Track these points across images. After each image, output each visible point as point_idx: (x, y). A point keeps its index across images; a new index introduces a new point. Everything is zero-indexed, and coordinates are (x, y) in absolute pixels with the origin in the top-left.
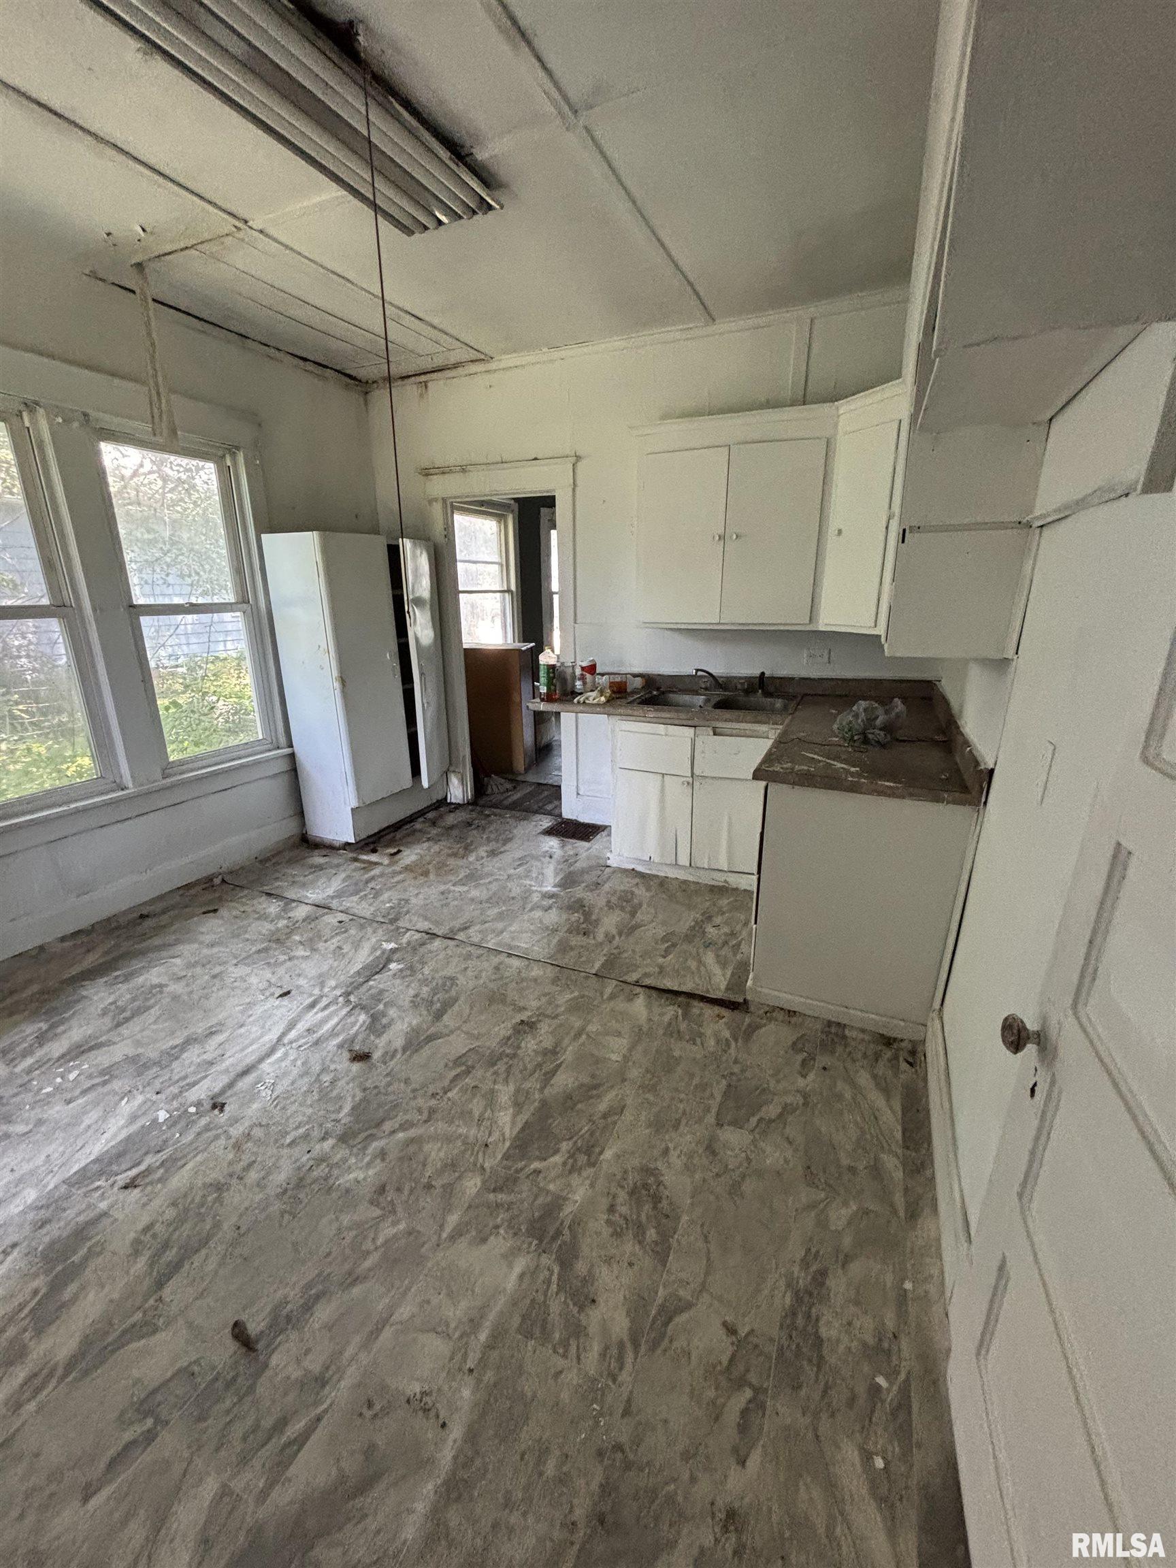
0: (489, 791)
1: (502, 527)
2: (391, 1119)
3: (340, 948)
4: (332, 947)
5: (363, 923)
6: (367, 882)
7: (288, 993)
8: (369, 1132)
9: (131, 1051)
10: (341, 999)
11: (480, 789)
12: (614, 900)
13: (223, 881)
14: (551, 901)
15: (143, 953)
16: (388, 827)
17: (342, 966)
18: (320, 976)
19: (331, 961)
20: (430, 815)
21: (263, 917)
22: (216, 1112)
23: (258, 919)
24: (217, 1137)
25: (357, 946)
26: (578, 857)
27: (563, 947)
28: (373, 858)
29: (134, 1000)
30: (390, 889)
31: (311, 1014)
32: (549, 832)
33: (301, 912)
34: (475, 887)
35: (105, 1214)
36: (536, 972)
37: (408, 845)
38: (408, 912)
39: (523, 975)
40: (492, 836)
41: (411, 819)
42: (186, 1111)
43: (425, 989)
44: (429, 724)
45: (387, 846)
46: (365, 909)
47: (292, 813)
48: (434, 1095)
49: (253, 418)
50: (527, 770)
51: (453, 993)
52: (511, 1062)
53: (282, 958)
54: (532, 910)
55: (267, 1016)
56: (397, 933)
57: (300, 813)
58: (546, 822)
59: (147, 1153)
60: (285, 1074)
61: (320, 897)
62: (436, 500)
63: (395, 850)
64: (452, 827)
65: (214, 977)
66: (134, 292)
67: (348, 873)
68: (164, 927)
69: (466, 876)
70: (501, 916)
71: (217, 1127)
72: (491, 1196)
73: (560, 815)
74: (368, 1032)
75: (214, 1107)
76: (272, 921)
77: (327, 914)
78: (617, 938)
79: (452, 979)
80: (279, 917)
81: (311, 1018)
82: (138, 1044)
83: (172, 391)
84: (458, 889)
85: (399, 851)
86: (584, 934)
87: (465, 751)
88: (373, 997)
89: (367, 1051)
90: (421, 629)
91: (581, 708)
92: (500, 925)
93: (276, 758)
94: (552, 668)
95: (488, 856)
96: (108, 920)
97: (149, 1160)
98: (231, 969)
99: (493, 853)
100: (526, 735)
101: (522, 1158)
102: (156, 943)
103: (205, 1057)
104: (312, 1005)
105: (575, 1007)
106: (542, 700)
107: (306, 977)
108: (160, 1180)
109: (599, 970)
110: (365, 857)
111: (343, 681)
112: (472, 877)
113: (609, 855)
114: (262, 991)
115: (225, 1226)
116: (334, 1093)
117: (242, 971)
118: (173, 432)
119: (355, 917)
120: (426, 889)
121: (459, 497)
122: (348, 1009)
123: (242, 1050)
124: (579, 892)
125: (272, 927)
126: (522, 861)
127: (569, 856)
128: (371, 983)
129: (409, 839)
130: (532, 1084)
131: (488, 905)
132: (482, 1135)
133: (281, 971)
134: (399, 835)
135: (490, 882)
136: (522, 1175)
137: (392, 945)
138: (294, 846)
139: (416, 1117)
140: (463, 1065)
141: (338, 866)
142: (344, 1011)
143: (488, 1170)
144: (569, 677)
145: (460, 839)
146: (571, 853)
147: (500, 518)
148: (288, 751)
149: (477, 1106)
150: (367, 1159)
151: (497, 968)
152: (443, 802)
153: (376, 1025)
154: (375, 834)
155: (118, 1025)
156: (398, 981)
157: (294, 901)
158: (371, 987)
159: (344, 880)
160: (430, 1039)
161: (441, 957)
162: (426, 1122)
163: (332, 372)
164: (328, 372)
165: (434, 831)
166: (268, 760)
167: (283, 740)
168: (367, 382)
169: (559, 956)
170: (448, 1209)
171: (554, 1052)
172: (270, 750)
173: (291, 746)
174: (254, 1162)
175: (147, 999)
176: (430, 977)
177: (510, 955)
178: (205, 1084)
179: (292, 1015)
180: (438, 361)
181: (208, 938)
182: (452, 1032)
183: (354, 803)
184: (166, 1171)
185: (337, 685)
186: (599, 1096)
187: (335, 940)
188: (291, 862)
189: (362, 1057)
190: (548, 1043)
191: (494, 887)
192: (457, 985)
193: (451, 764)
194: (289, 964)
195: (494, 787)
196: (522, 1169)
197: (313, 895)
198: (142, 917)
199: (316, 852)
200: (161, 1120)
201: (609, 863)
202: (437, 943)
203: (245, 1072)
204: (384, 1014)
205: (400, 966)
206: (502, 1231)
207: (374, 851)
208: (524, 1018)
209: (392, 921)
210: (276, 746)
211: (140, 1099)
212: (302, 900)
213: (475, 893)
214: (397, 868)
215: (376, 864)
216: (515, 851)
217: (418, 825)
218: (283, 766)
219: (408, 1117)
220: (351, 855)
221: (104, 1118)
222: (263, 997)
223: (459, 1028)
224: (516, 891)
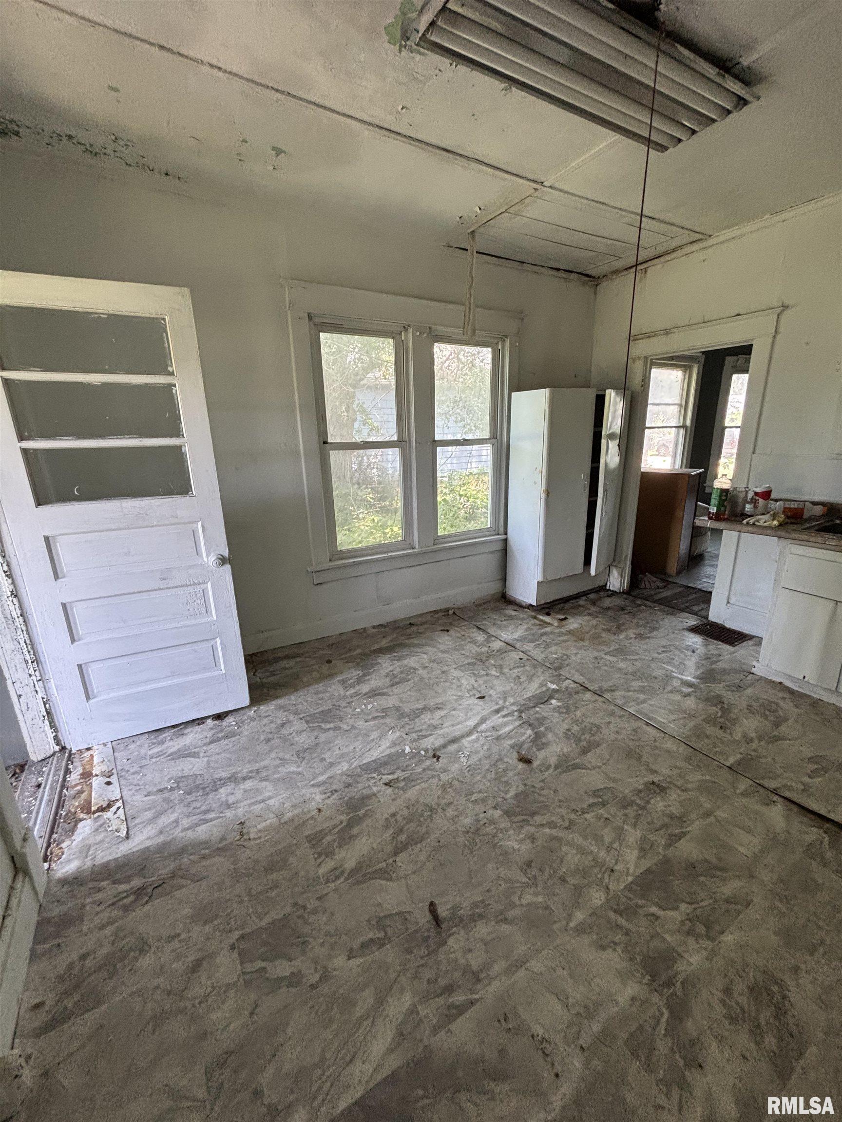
0: (642, 586)
1: (687, 376)
2: (542, 815)
3: (519, 677)
4: (514, 676)
5: (537, 664)
6: (542, 635)
7: (484, 697)
8: (525, 817)
9: (397, 704)
10: (516, 713)
11: (634, 583)
12: (755, 705)
13: (454, 613)
14: (690, 690)
15: (408, 646)
16: (560, 599)
17: (519, 691)
18: (505, 693)
19: (512, 684)
20: (592, 596)
21: (474, 642)
22: (435, 760)
23: (470, 642)
24: (433, 777)
25: (530, 678)
26: (721, 658)
27: (698, 733)
28: (547, 619)
29: (402, 672)
30: (556, 644)
31: (496, 717)
32: (694, 630)
33: (497, 645)
34: (623, 660)
35: (374, 795)
36: (669, 745)
37: (574, 615)
38: (568, 665)
39: (657, 744)
40: (641, 622)
41: (577, 596)
42: (419, 752)
43: (576, 728)
44: (603, 527)
45: (558, 613)
46: (538, 654)
47: (499, 577)
48: (575, 811)
49: (520, 315)
50: (679, 573)
51: (597, 738)
52: (640, 812)
53: (483, 673)
54: (671, 692)
55: (469, 709)
56: (558, 679)
57: (504, 579)
58: (692, 621)
59: (398, 768)
60: (477, 752)
61: (510, 637)
62: (639, 358)
63: (563, 617)
64: (608, 609)
65: (443, 672)
66: (467, 250)
67: (530, 625)
68: (421, 633)
69: (616, 650)
70: (642, 690)
71: (434, 770)
72: (612, 915)
73: (707, 617)
74: (531, 744)
75: (434, 756)
76: (479, 646)
77: (512, 651)
78: (756, 741)
79: (599, 727)
80: (482, 645)
81: (497, 720)
82: (401, 701)
83: (477, 306)
84: (608, 657)
85: (566, 618)
86: (721, 728)
87: (628, 551)
88: (538, 719)
89: (529, 757)
90: (611, 456)
91: (750, 529)
92: (642, 697)
93: (496, 541)
94: (724, 492)
95: (636, 638)
96: (395, 621)
97: (399, 774)
98: (452, 670)
99: (640, 636)
100: (682, 545)
101: (643, 897)
102: (416, 642)
103: (432, 721)
104: (497, 711)
105: (705, 788)
106: (710, 518)
107: (495, 690)
108: (402, 789)
109: (732, 765)
110: (541, 617)
111: (548, 493)
112: (620, 651)
113: (755, 663)
114: (469, 691)
115: (433, 837)
116: (505, 779)
117: (457, 673)
118: (474, 331)
119: (531, 658)
120: (583, 651)
121: (657, 355)
122: (520, 722)
123: (453, 725)
124: (718, 689)
125: (478, 650)
126: (666, 649)
127: (712, 655)
128: (538, 709)
129: (573, 611)
130: (660, 840)
131: (632, 677)
132: (610, 860)
133: (481, 681)
134: (567, 606)
135: (636, 660)
136: (641, 911)
137: (554, 687)
138: (497, 600)
139: (559, 821)
140: (600, 798)
141: (523, 619)
142: (517, 723)
143: (612, 893)
144: (740, 500)
145: (615, 619)
146: (715, 652)
147: (686, 368)
148: (504, 537)
149: (608, 835)
150: (521, 836)
151: (635, 730)
152: (603, 588)
153: (538, 740)
154: (550, 602)
155: (392, 685)
156: (556, 714)
157: (493, 636)
158: (537, 712)
159: (526, 630)
160: (576, 767)
161: (591, 706)
162: (566, 828)
163: (576, 275)
164: (573, 276)
165: (593, 609)
166: (491, 542)
167: (502, 529)
168: (599, 277)
169: (694, 739)
170: (577, 905)
171: (681, 819)
172: (493, 535)
173: (506, 534)
174: (452, 803)
175: (408, 675)
176: (580, 720)
177: (648, 724)
178: (430, 739)
179: (485, 713)
180: (660, 250)
181: (442, 647)
182: (594, 768)
183: (540, 579)
184: (406, 785)
185: (543, 495)
186: (724, 880)
187: (516, 671)
188: (496, 610)
189: (526, 761)
190: (675, 810)
191: (638, 664)
192: (601, 733)
193: (614, 560)
194: (486, 678)
195: (647, 584)
196: (641, 907)
197: (506, 635)
198: (411, 624)
199: (510, 607)
200: (407, 752)
201: (753, 670)
202: (588, 696)
203: (454, 741)
204: (544, 735)
205: (559, 704)
206: (619, 949)
207: (548, 614)
208: (656, 780)
209: (557, 668)
210: (496, 532)
211: (398, 734)
212: (499, 637)
213: (622, 665)
214: (563, 630)
215: (549, 624)
216: (659, 639)
217: (582, 602)
218: (499, 546)
219: (553, 819)
220: (533, 614)
221: (381, 737)
222: (468, 695)
223: (599, 767)
224: (659, 673)
